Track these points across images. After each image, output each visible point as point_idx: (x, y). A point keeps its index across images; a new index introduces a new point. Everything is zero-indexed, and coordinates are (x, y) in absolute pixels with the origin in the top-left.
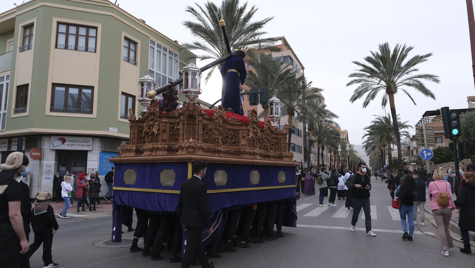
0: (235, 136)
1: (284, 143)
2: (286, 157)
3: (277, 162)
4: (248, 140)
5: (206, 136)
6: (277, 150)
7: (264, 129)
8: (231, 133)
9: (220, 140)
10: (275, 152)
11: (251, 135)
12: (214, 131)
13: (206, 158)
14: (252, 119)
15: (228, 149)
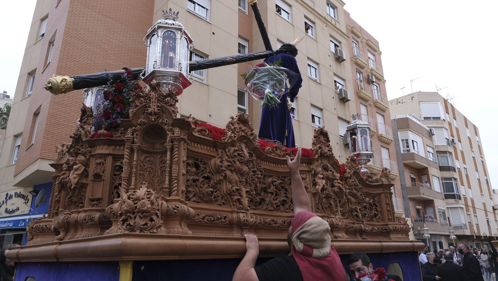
0: (283, 187)
1: (387, 204)
2: (396, 231)
3: (384, 244)
4: (314, 195)
5: (206, 186)
6: (375, 219)
7: (347, 175)
8: (272, 182)
9: (244, 194)
10: (371, 223)
11: (321, 183)
12: (228, 173)
13: (185, 246)
14: (320, 148)
15: (269, 219)
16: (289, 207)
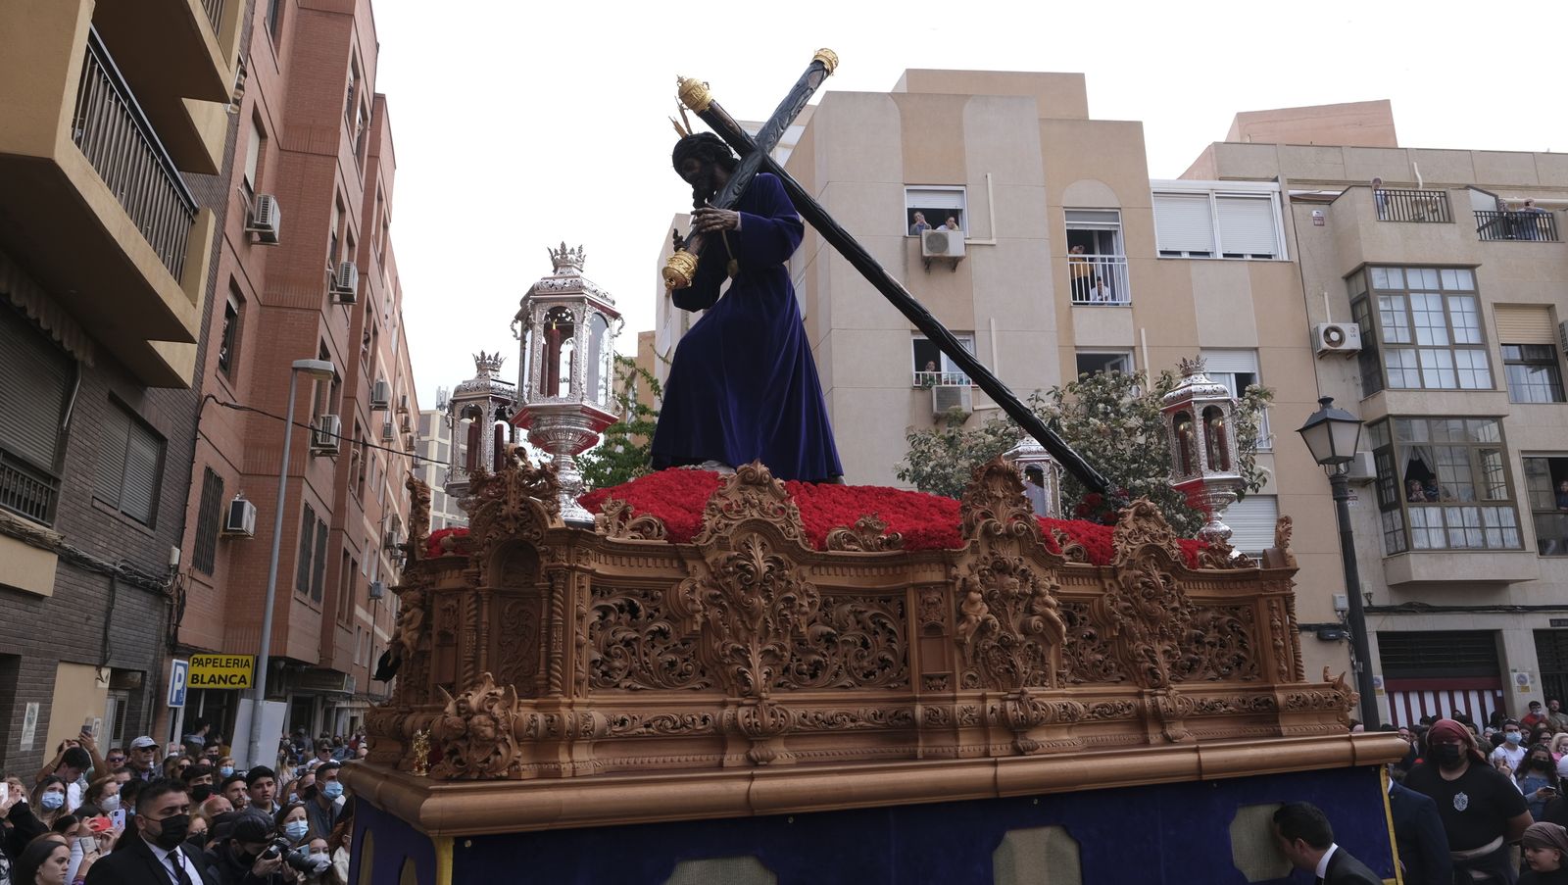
16: (899, 674)
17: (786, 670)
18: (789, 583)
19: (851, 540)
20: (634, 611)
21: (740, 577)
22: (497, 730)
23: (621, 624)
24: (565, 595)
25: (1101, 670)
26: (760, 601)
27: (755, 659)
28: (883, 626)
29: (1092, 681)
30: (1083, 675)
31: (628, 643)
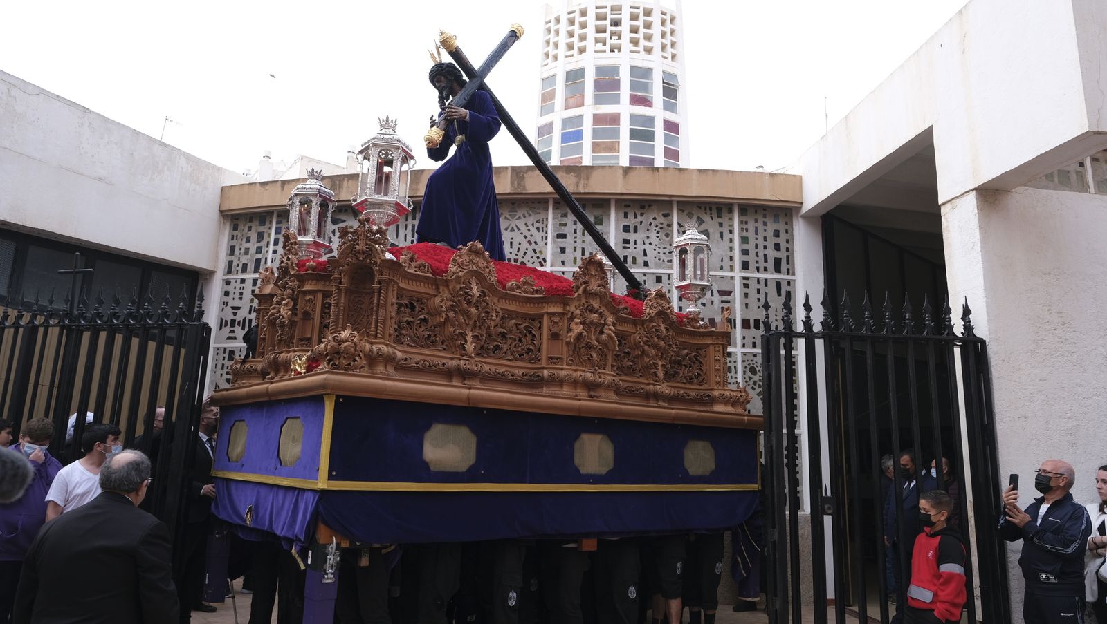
17: (482, 347)
18: (488, 304)
19: (519, 288)
20: (412, 307)
21: (465, 298)
22: (355, 350)
23: (406, 313)
24: (387, 292)
25: (631, 370)
26: (473, 310)
27: (469, 338)
28: (530, 332)
29: (626, 375)
30: (622, 371)
31: (408, 323)
